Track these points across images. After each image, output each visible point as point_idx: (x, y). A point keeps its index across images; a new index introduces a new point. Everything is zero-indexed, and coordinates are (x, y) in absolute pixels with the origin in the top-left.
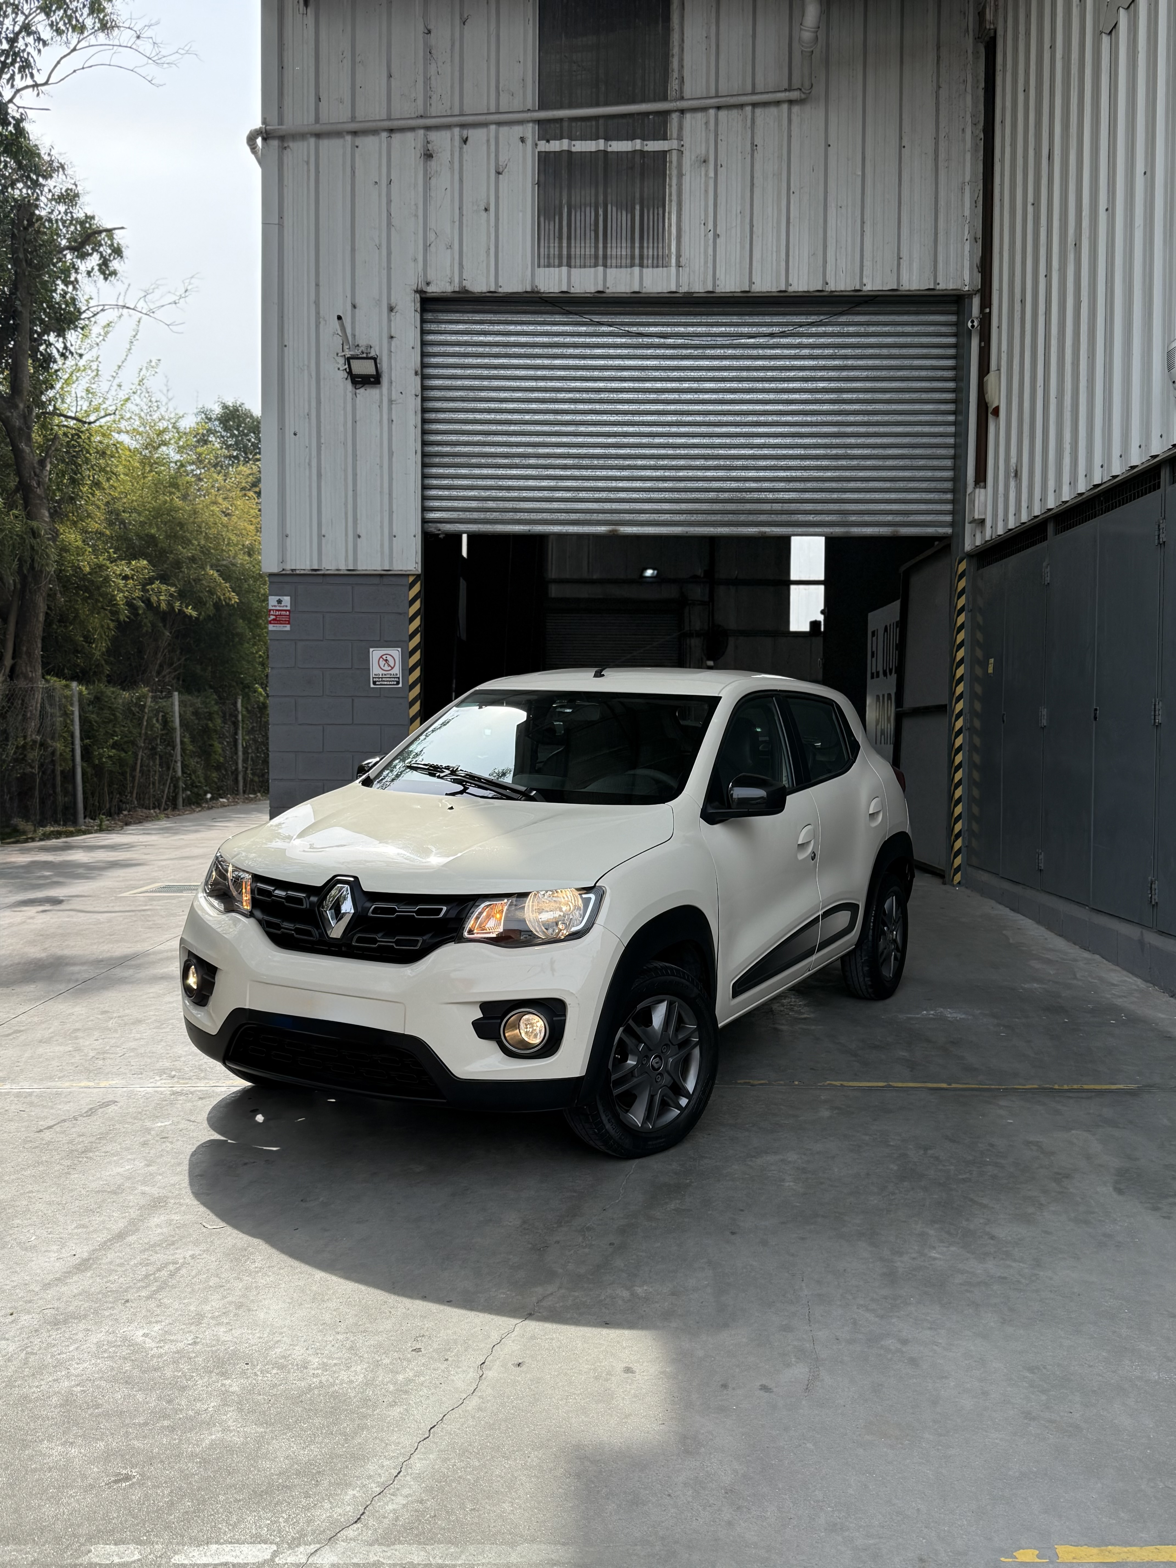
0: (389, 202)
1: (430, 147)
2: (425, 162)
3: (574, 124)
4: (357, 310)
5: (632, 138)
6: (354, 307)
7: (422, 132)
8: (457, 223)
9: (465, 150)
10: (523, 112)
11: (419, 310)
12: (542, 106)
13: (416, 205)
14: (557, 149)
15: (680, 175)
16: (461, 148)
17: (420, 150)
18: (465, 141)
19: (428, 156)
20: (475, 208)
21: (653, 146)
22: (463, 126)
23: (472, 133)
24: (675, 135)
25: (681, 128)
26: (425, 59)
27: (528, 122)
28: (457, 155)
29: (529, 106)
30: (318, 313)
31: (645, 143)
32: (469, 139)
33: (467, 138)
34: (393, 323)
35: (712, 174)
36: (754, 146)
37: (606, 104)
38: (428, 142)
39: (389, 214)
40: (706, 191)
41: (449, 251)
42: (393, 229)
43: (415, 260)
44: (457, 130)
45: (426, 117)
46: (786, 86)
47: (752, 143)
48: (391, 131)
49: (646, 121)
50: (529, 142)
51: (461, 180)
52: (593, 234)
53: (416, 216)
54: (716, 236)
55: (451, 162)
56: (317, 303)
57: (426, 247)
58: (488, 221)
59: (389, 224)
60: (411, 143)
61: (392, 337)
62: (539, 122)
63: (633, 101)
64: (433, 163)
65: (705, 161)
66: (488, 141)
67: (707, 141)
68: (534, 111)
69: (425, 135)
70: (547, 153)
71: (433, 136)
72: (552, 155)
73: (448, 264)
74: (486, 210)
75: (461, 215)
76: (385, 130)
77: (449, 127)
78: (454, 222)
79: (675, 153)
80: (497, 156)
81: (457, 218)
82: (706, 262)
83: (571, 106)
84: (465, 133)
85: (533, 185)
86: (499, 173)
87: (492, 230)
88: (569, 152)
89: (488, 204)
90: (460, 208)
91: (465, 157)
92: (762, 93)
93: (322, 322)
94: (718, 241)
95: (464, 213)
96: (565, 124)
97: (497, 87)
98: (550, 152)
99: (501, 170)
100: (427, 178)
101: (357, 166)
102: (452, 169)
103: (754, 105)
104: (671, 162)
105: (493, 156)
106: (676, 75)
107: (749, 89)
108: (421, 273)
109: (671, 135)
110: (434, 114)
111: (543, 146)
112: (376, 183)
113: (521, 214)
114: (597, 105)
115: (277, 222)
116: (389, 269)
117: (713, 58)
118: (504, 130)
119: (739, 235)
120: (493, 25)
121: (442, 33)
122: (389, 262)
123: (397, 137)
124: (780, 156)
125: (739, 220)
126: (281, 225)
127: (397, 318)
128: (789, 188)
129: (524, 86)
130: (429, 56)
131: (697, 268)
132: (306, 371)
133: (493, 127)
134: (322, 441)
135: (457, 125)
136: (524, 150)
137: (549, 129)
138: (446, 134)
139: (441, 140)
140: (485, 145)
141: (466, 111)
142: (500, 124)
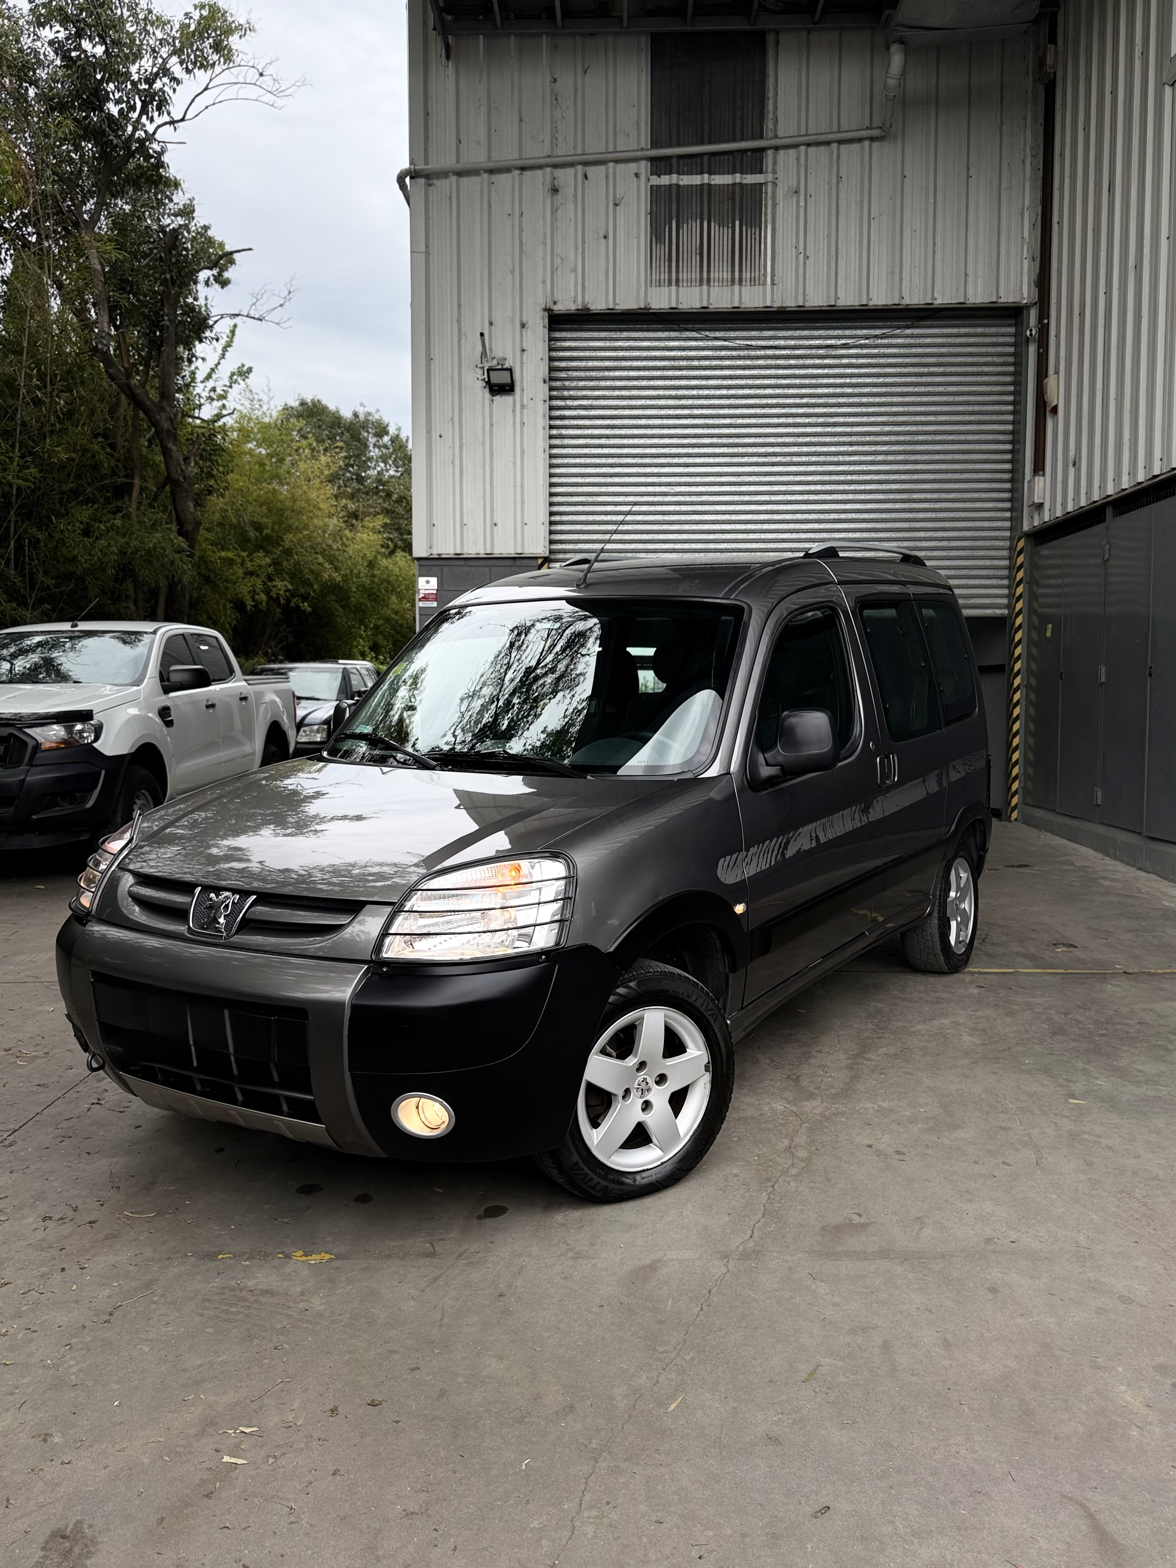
0: (521, 231)
1: (556, 182)
2: (552, 196)
3: (681, 162)
4: (492, 326)
5: (732, 172)
6: (491, 324)
7: (549, 169)
8: (580, 250)
9: (586, 185)
10: (637, 150)
11: (547, 326)
12: (654, 146)
13: (545, 234)
14: (667, 183)
15: (774, 205)
16: (583, 183)
17: (548, 185)
18: (586, 177)
19: (555, 190)
20: (596, 236)
21: (750, 179)
22: (586, 164)
23: (592, 171)
24: (770, 170)
25: (775, 163)
26: (552, 105)
27: (642, 159)
28: (579, 189)
29: (643, 146)
30: (460, 330)
31: (744, 176)
32: (590, 175)
33: (588, 175)
34: (524, 338)
35: (802, 203)
36: (839, 178)
37: (710, 142)
38: (554, 179)
39: (521, 242)
40: (798, 218)
41: (573, 273)
42: (524, 256)
43: (544, 282)
44: (580, 168)
45: (554, 157)
46: (867, 124)
47: (838, 175)
48: (523, 169)
49: (745, 156)
50: (643, 177)
51: (583, 212)
52: (698, 257)
53: (545, 243)
54: (807, 257)
55: (575, 196)
56: (459, 321)
57: (554, 270)
58: (607, 247)
59: (521, 251)
60: (538, 179)
61: (523, 350)
62: (652, 159)
63: (734, 140)
64: (559, 198)
65: (796, 192)
66: (607, 176)
67: (798, 173)
68: (647, 149)
69: (552, 173)
71: (559, 173)
72: (663, 189)
73: (572, 285)
74: (605, 237)
75: (584, 242)
76: (517, 168)
77: (572, 165)
78: (577, 248)
79: (770, 185)
80: (614, 189)
81: (580, 245)
82: (797, 280)
83: (679, 145)
84: (586, 170)
85: (646, 215)
86: (616, 205)
87: (611, 255)
88: (678, 186)
89: (607, 231)
90: (583, 237)
91: (586, 192)
92: (847, 131)
93: (464, 338)
94: (807, 261)
95: (586, 240)
96: (674, 161)
97: (615, 129)
98: (660, 186)
99: (618, 202)
100: (554, 211)
101: (493, 200)
102: (575, 201)
103: (840, 142)
104: (766, 193)
105: (611, 190)
106: (771, 116)
107: (835, 128)
108: (549, 294)
109: (767, 168)
110: (559, 154)
111: (655, 181)
112: (510, 214)
113: (635, 240)
114: (702, 143)
115: (424, 250)
116: (521, 290)
117: (804, 100)
118: (621, 167)
119: (826, 257)
120: (611, 75)
121: (566, 82)
122: (521, 284)
123: (528, 174)
124: (862, 187)
125: (826, 243)
126: (427, 253)
127: (528, 334)
128: (869, 215)
129: (638, 128)
130: (555, 102)
131: (789, 286)
132: (450, 382)
133: (611, 165)
134: (464, 441)
135: (579, 163)
136: (639, 185)
137: (660, 165)
138: (570, 171)
139: (566, 176)
140: (604, 181)
141: (588, 150)
142: (617, 161)
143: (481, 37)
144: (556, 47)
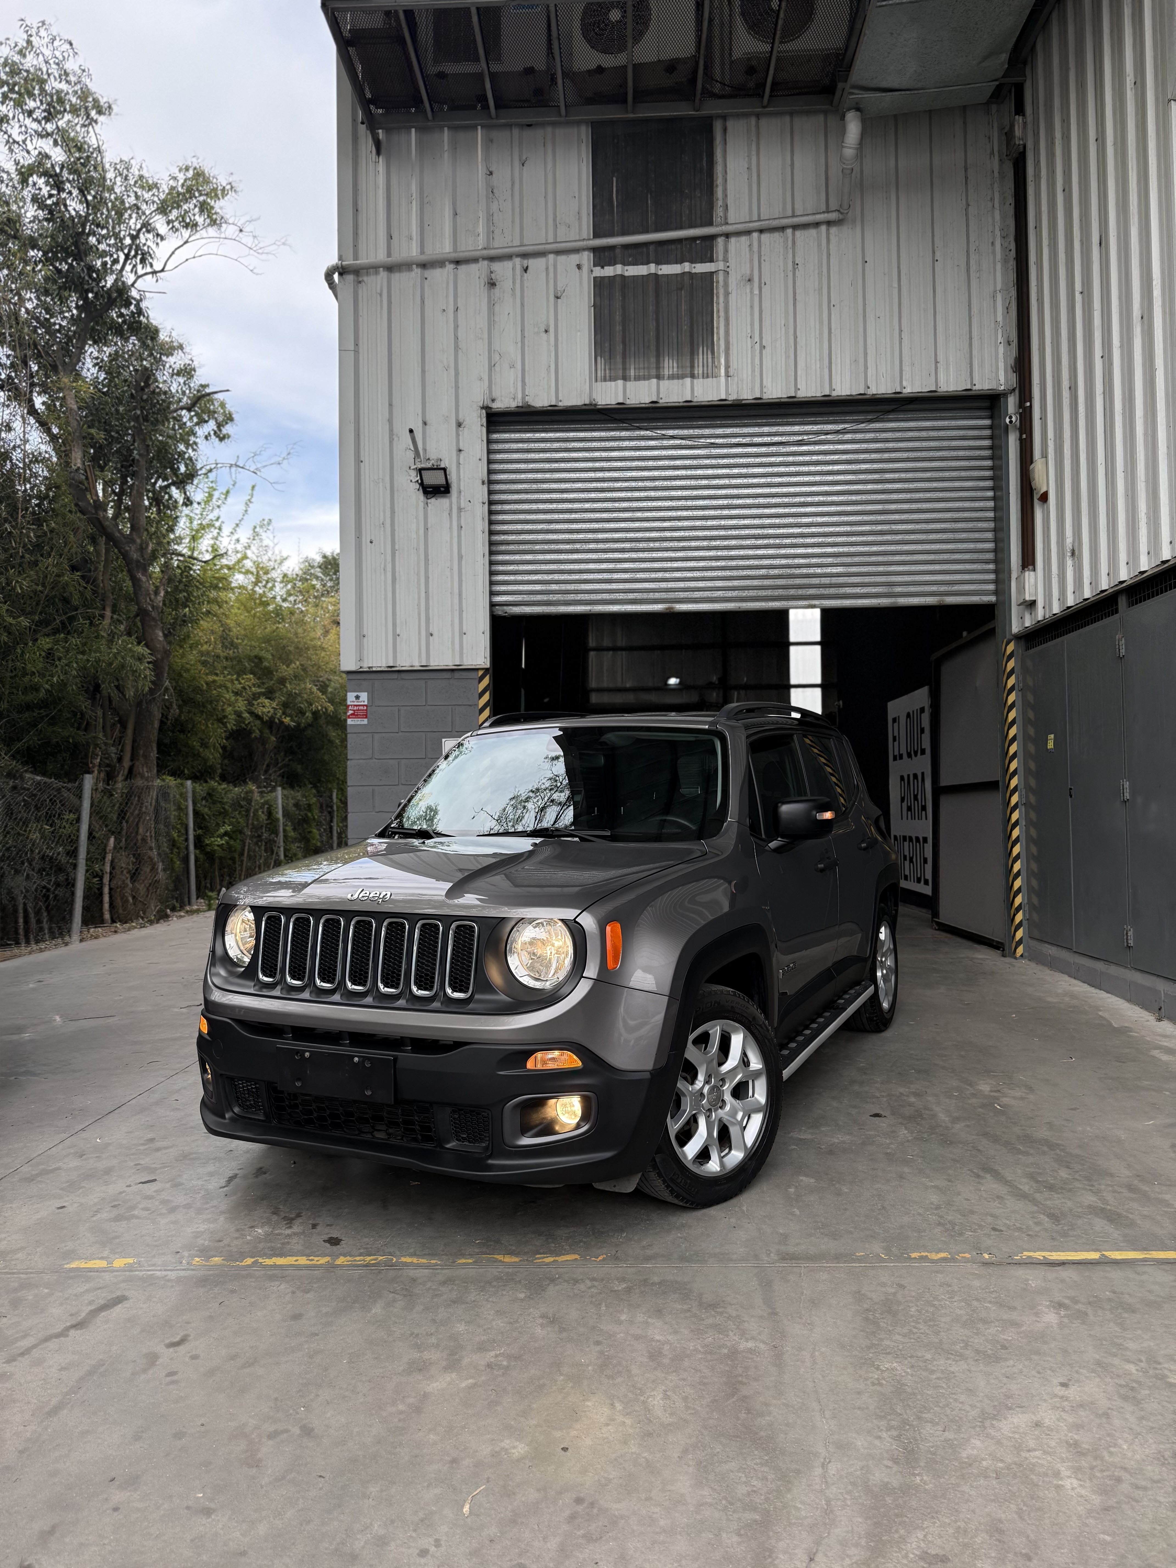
0: (456, 327)
1: (493, 276)
2: (489, 289)
3: (626, 252)
4: (427, 427)
5: (681, 262)
6: (425, 423)
7: (486, 262)
8: (519, 344)
9: (525, 279)
10: (579, 240)
11: (485, 424)
12: (596, 235)
13: (481, 329)
14: (612, 274)
15: (727, 294)
16: (522, 276)
17: (484, 279)
18: (526, 270)
19: (492, 284)
20: (536, 330)
21: (701, 268)
22: (525, 256)
23: (532, 263)
24: (721, 258)
25: (726, 251)
26: (487, 197)
27: (584, 249)
28: (518, 282)
29: (585, 236)
30: (391, 431)
31: (694, 265)
32: (529, 268)
33: (527, 267)
34: (461, 438)
35: (756, 292)
36: (795, 265)
37: (657, 230)
38: (492, 272)
39: (456, 338)
40: (752, 307)
41: (512, 370)
42: (460, 352)
43: (481, 379)
44: (518, 260)
45: (490, 249)
46: (823, 207)
47: (794, 262)
48: (457, 263)
49: (693, 244)
50: (585, 269)
51: (522, 305)
52: (646, 349)
53: (481, 339)
54: (762, 347)
55: (513, 290)
56: (390, 421)
57: (491, 366)
58: (548, 341)
59: (457, 347)
60: (476, 272)
61: (460, 451)
62: (595, 250)
63: (681, 228)
64: (497, 291)
65: (749, 280)
66: (547, 269)
67: (751, 260)
68: (589, 239)
69: (489, 266)
70: (602, 278)
71: (497, 266)
72: (607, 280)
73: (512, 381)
74: (546, 331)
75: (523, 337)
76: (451, 262)
77: (509, 257)
78: (516, 343)
79: (721, 274)
80: (555, 282)
81: (519, 339)
82: (753, 372)
83: (624, 233)
84: (525, 262)
85: (589, 307)
86: (558, 298)
87: (553, 349)
88: (622, 276)
89: (548, 326)
90: (522, 330)
91: (526, 285)
92: (802, 216)
93: (396, 439)
94: (764, 352)
95: (526, 335)
96: (618, 251)
97: (555, 220)
98: (604, 277)
99: (559, 295)
100: (491, 305)
101: (426, 296)
102: (514, 295)
103: (795, 227)
104: (718, 282)
105: (551, 282)
106: (720, 203)
107: (789, 212)
108: (487, 391)
109: (717, 256)
110: (496, 246)
111: (598, 272)
112: (444, 310)
113: (579, 334)
114: (647, 232)
115: (353, 349)
116: (457, 387)
117: (755, 187)
118: (562, 258)
119: (783, 346)
120: (550, 165)
121: (503, 174)
122: (457, 382)
123: (463, 268)
124: (820, 273)
125: (783, 332)
126: (356, 352)
127: (465, 433)
128: (829, 302)
129: (580, 219)
130: (491, 195)
131: (745, 375)
132: (381, 484)
133: (551, 256)
134: (397, 547)
135: (518, 255)
136: (581, 276)
137: (603, 256)
138: (508, 264)
139: (503, 270)
140: (545, 273)
141: (526, 242)
142: (558, 252)
143: (413, 130)
144: (492, 141)
